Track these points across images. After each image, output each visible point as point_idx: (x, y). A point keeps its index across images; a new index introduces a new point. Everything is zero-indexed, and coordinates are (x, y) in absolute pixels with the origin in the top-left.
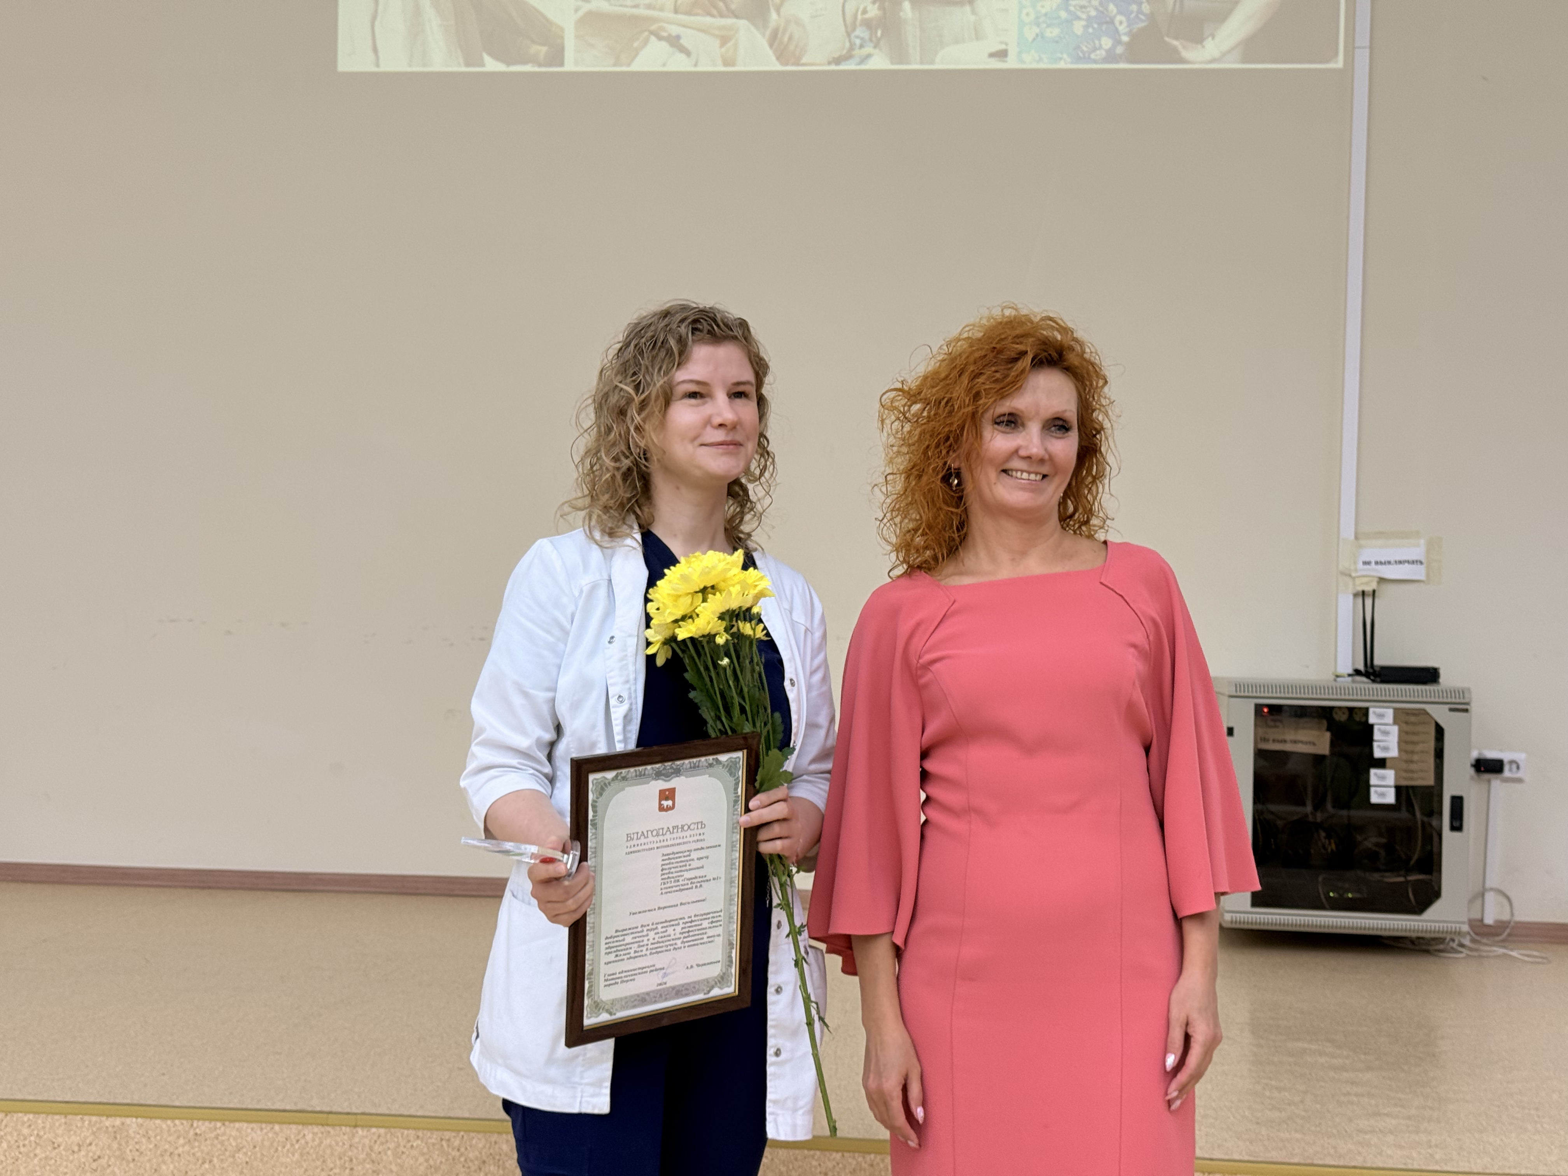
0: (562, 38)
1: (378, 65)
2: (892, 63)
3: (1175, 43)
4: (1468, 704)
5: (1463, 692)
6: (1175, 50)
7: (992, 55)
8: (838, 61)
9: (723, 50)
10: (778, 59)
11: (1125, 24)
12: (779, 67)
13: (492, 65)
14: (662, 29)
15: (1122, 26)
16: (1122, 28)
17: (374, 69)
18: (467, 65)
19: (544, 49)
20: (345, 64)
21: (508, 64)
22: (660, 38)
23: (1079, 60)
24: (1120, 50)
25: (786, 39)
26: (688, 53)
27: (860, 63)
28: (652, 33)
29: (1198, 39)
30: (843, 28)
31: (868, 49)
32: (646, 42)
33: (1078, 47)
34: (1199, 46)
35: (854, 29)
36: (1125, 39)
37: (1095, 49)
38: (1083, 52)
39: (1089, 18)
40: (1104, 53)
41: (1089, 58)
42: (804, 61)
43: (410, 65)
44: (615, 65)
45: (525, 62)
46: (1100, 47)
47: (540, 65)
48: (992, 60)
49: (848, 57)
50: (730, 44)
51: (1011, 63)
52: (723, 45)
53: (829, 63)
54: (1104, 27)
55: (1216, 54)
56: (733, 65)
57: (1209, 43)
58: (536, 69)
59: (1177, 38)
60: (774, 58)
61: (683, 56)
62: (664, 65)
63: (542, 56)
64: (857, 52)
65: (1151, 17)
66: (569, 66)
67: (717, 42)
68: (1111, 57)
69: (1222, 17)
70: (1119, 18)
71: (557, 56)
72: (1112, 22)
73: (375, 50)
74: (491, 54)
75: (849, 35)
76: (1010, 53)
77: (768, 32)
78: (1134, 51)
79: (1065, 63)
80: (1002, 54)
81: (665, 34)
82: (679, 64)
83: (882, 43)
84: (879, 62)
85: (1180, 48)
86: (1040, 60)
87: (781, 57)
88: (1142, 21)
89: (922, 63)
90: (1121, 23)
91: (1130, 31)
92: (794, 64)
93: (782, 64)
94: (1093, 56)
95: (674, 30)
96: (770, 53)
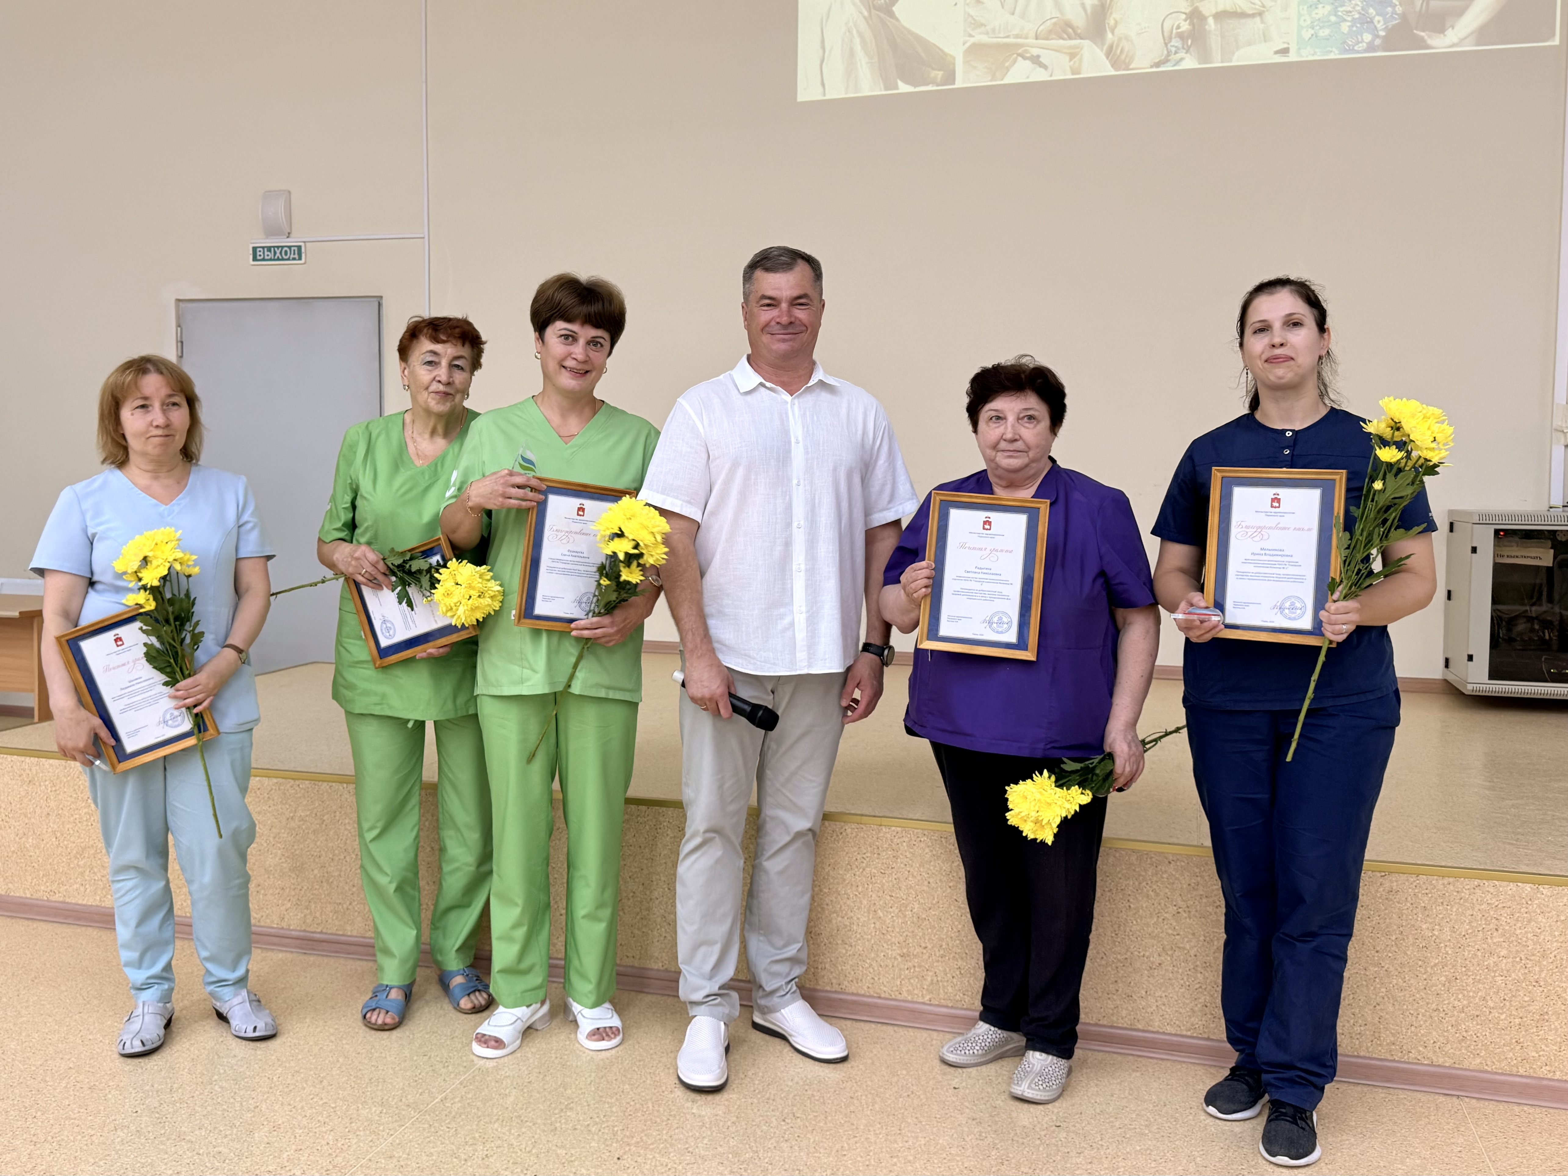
0: (954, 64)
1: (824, 95)
2: (1199, 64)
3: (1422, 34)
6: (1422, 39)
7: (1277, 52)
8: (1158, 65)
9: (1072, 63)
10: (1112, 66)
11: (1382, 23)
12: (1113, 73)
13: (904, 88)
14: (1026, 51)
15: (1380, 23)
16: (1380, 26)
17: (821, 98)
18: (886, 89)
19: (940, 73)
20: (803, 96)
21: (915, 86)
22: (1025, 58)
23: (1346, 51)
24: (1378, 42)
25: (1119, 52)
26: (1045, 67)
27: (1174, 65)
28: (1019, 55)
29: (1441, 29)
30: (1162, 41)
31: (1182, 54)
32: (1015, 61)
33: (1345, 42)
34: (1442, 35)
35: (1170, 42)
36: (1382, 33)
37: (1358, 43)
38: (1348, 45)
39: (1354, 21)
40: (1365, 45)
41: (1353, 49)
42: (1131, 67)
43: (846, 93)
44: (991, 81)
45: (927, 84)
46: (1362, 41)
47: (938, 85)
48: (1276, 56)
49: (1165, 61)
50: (1076, 59)
51: (1292, 57)
52: (1071, 60)
53: (1152, 67)
54: (1365, 26)
55: (1456, 40)
56: (1079, 73)
57: (1449, 32)
58: (935, 88)
59: (1423, 31)
60: (1109, 66)
61: (1042, 70)
62: (1028, 77)
63: (939, 79)
64: (1172, 57)
65: (1404, 16)
66: (959, 84)
67: (1067, 58)
68: (1371, 47)
69: (1461, 12)
70: (1377, 18)
71: (951, 77)
72: (1372, 22)
73: (823, 85)
74: (902, 80)
75: (1166, 44)
76: (1291, 51)
77: (1105, 47)
78: (1388, 43)
79: (1335, 55)
80: (1285, 51)
81: (1028, 55)
82: (1040, 76)
83: (1191, 49)
84: (1190, 63)
85: (1426, 37)
86: (1315, 54)
87: (1115, 65)
88: (1396, 19)
89: (1222, 62)
90: (1379, 22)
91: (1386, 27)
92: (1124, 70)
93: (1116, 70)
94: (1356, 48)
95: (1035, 51)
96: (1107, 62)
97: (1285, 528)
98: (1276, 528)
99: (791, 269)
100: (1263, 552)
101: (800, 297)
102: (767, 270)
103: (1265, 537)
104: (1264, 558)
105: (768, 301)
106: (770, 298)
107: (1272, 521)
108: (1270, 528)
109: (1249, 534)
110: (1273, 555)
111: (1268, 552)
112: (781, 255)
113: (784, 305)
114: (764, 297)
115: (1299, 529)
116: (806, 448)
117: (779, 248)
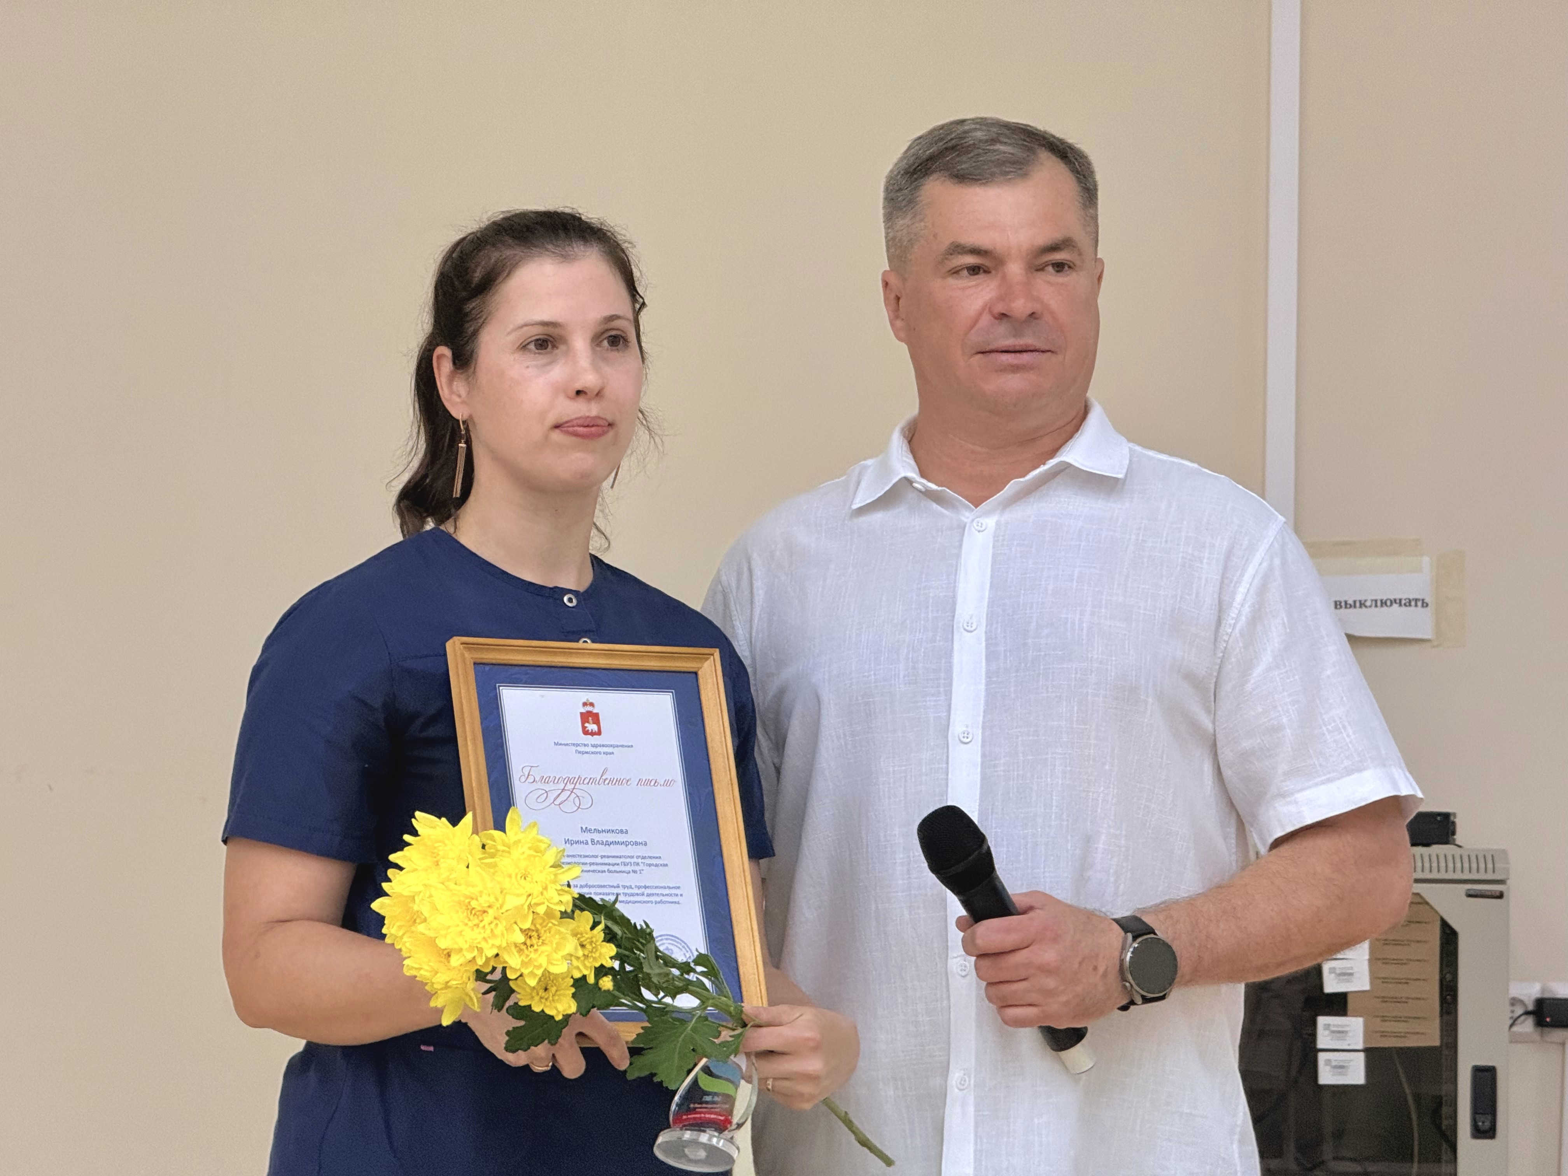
4: (1501, 882)
5: (1492, 858)
97: (619, 782)
98: (603, 780)
99: (1025, 175)
100: (587, 837)
101: (1054, 248)
102: (962, 178)
103: (586, 802)
104: (590, 850)
105: (970, 260)
106: (975, 251)
107: (590, 766)
108: (592, 781)
109: (552, 796)
110: (608, 844)
111: (597, 837)
112: (994, 141)
113: (1015, 269)
114: (958, 249)
115: (648, 782)
116: (991, 641)
117: (982, 122)
